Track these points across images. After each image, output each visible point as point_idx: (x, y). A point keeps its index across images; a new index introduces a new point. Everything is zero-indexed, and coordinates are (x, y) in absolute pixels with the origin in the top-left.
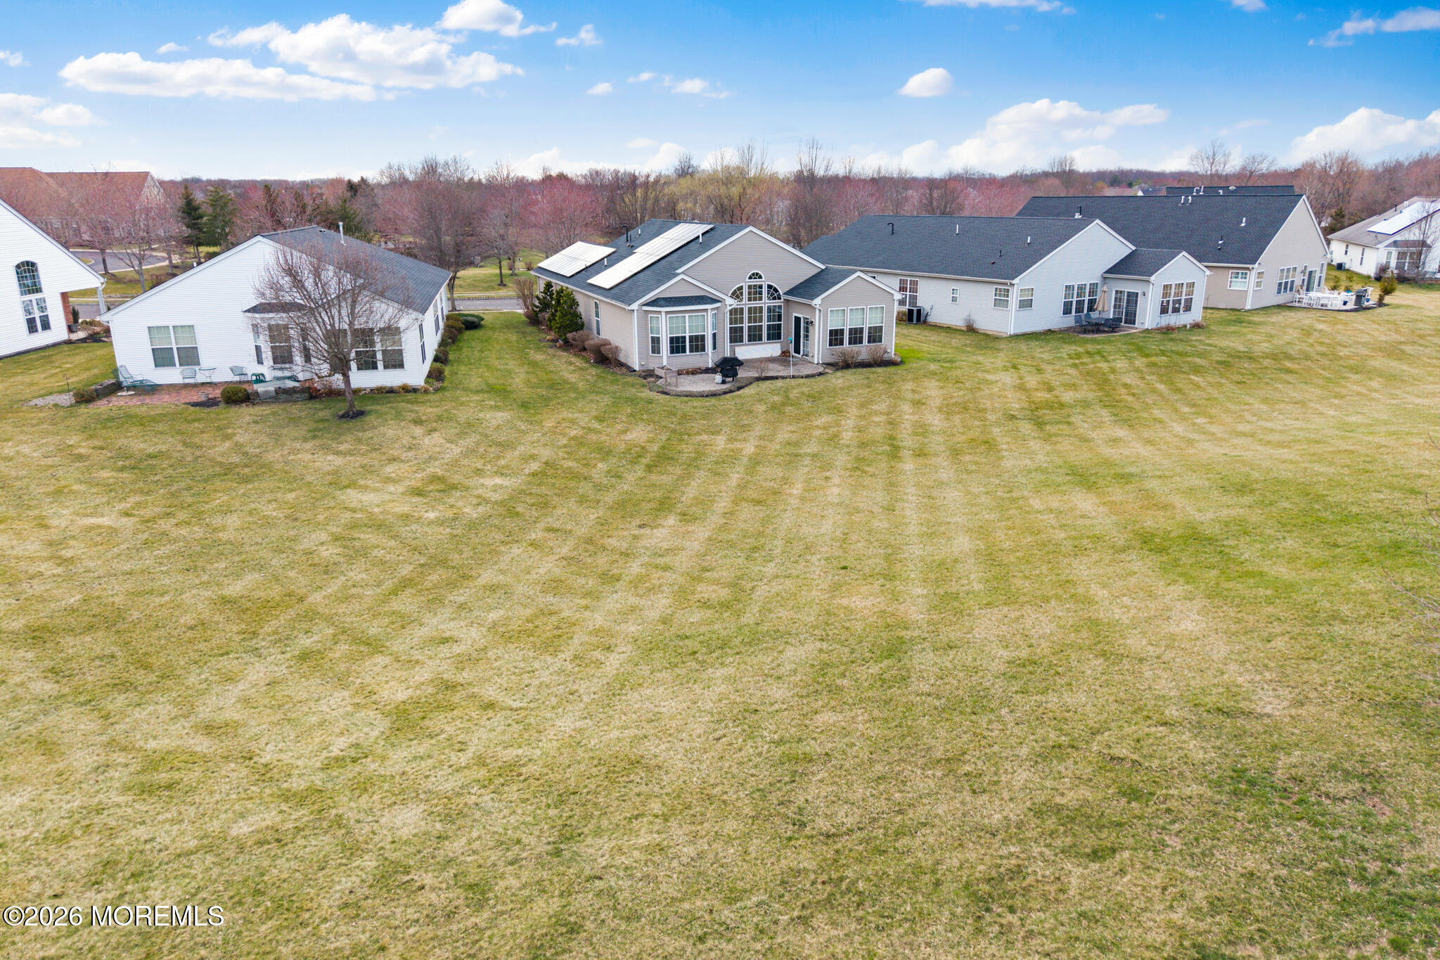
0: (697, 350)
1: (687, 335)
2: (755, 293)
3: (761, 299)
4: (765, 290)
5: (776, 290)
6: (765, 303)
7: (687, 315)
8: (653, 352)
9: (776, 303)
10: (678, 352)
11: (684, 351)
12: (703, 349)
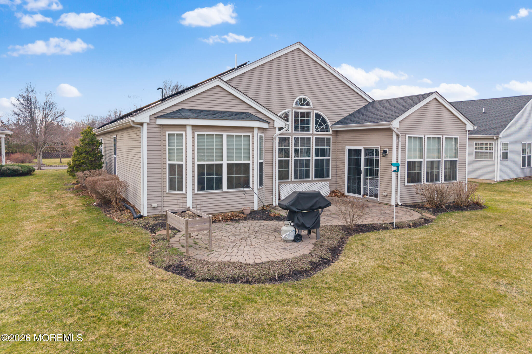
0: (238, 186)
1: (225, 163)
2: (302, 121)
3: (308, 130)
4: (312, 119)
5: (324, 121)
6: (313, 134)
7: (225, 135)
8: (171, 188)
9: (324, 135)
10: (210, 188)
11: (219, 186)
12: (247, 184)
